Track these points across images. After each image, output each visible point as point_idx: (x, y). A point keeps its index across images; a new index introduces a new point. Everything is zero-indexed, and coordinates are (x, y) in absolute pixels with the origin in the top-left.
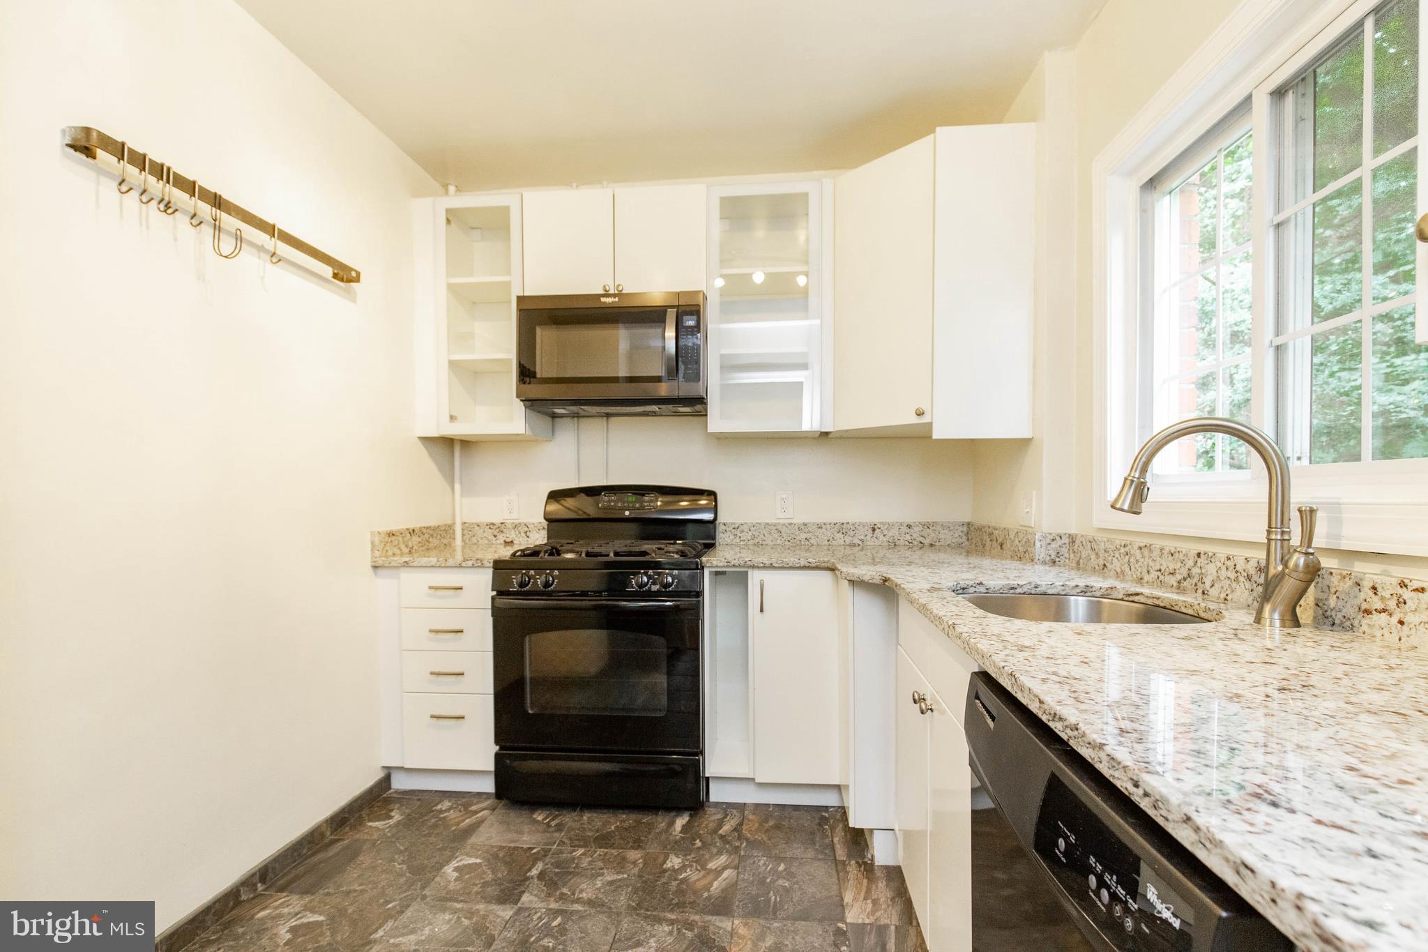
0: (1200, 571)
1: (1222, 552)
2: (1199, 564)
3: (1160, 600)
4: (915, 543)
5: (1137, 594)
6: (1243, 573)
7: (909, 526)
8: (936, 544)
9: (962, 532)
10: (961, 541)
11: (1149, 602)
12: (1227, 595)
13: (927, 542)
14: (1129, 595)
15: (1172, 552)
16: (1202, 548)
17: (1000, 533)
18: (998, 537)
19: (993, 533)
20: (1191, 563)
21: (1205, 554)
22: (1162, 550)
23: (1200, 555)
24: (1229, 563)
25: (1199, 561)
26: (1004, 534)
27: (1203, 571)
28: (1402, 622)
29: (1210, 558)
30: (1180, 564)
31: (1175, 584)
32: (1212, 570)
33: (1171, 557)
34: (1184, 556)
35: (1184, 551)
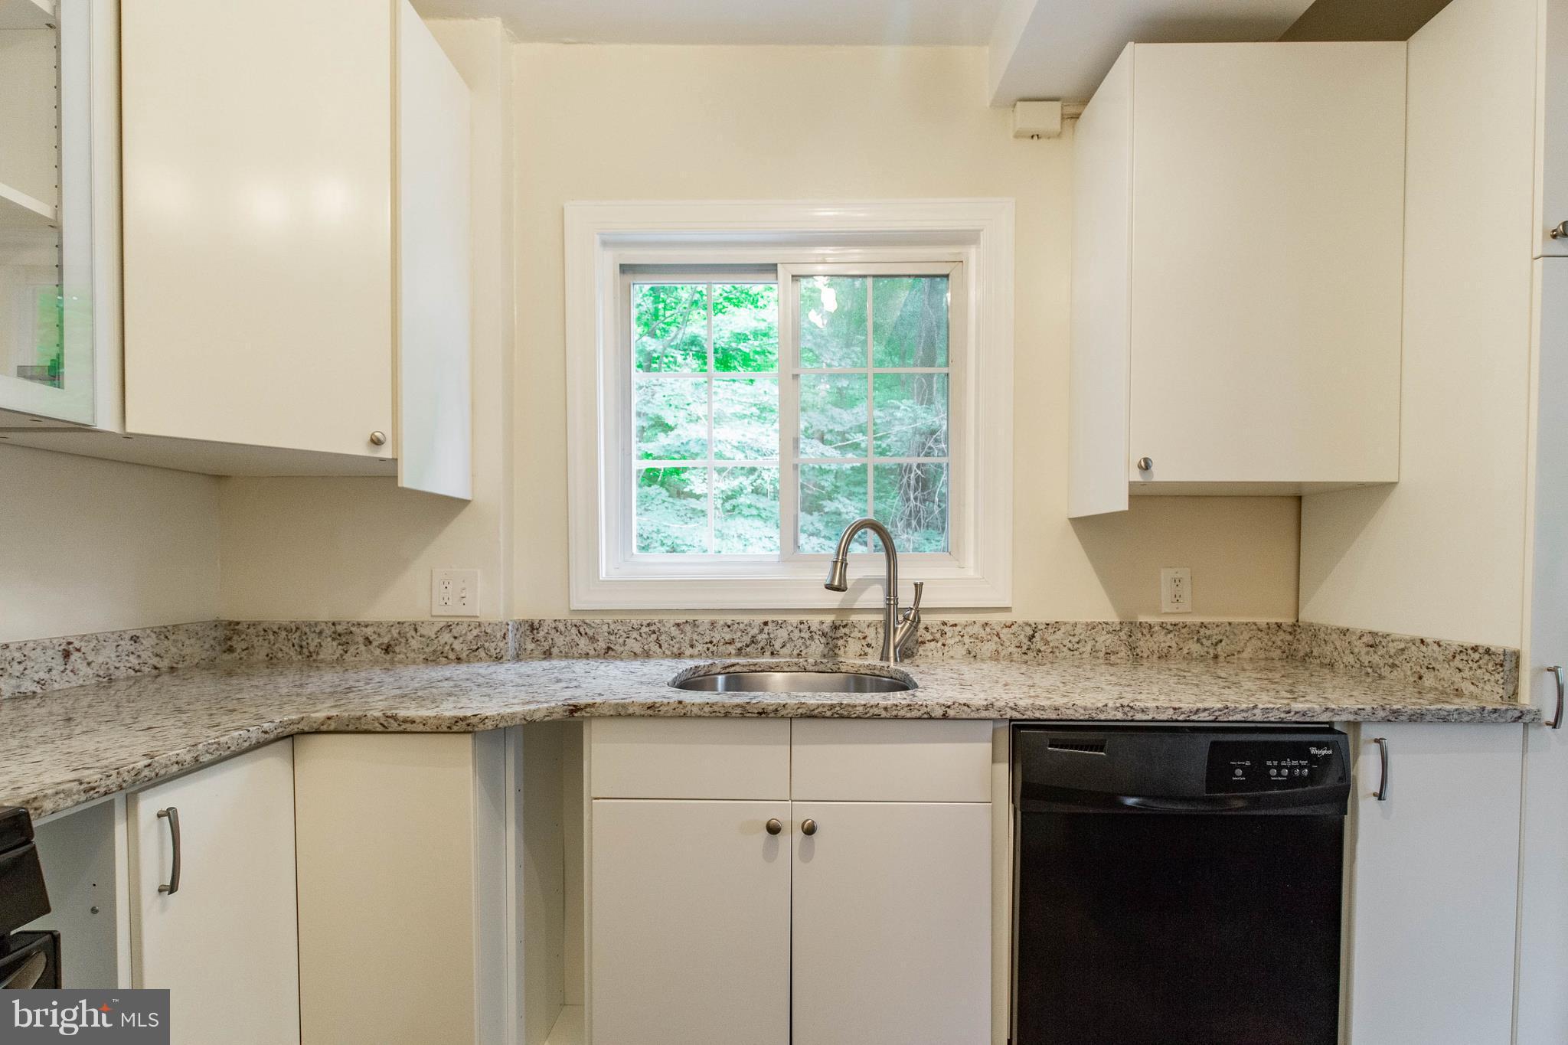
0: (767, 637)
1: (794, 619)
2: (766, 631)
3: (757, 666)
4: (146, 669)
5: (733, 665)
6: (818, 632)
7: (135, 639)
8: (180, 666)
9: (214, 639)
10: (213, 654)
12: (801, 651)
13: (164, 664)
14: (726, 668)
15: (729, 624)
16: (769, 618)
17: (383, 631)
18: (375, 636)
19: (351, 632)
20: (756, 631)
21: (773, 622)
22: (713, 624)
23: (766, 623)
24: (802, 626)
25: (766, 628)
26: (397, 631)
27: (772, 636)
28: (944, 645)
29: (780, 625)
30: (739, 634)
31: (733, 652)
32: (783, 634)
33: (726, 629)
34: (746, 625)
35: (746, 622)
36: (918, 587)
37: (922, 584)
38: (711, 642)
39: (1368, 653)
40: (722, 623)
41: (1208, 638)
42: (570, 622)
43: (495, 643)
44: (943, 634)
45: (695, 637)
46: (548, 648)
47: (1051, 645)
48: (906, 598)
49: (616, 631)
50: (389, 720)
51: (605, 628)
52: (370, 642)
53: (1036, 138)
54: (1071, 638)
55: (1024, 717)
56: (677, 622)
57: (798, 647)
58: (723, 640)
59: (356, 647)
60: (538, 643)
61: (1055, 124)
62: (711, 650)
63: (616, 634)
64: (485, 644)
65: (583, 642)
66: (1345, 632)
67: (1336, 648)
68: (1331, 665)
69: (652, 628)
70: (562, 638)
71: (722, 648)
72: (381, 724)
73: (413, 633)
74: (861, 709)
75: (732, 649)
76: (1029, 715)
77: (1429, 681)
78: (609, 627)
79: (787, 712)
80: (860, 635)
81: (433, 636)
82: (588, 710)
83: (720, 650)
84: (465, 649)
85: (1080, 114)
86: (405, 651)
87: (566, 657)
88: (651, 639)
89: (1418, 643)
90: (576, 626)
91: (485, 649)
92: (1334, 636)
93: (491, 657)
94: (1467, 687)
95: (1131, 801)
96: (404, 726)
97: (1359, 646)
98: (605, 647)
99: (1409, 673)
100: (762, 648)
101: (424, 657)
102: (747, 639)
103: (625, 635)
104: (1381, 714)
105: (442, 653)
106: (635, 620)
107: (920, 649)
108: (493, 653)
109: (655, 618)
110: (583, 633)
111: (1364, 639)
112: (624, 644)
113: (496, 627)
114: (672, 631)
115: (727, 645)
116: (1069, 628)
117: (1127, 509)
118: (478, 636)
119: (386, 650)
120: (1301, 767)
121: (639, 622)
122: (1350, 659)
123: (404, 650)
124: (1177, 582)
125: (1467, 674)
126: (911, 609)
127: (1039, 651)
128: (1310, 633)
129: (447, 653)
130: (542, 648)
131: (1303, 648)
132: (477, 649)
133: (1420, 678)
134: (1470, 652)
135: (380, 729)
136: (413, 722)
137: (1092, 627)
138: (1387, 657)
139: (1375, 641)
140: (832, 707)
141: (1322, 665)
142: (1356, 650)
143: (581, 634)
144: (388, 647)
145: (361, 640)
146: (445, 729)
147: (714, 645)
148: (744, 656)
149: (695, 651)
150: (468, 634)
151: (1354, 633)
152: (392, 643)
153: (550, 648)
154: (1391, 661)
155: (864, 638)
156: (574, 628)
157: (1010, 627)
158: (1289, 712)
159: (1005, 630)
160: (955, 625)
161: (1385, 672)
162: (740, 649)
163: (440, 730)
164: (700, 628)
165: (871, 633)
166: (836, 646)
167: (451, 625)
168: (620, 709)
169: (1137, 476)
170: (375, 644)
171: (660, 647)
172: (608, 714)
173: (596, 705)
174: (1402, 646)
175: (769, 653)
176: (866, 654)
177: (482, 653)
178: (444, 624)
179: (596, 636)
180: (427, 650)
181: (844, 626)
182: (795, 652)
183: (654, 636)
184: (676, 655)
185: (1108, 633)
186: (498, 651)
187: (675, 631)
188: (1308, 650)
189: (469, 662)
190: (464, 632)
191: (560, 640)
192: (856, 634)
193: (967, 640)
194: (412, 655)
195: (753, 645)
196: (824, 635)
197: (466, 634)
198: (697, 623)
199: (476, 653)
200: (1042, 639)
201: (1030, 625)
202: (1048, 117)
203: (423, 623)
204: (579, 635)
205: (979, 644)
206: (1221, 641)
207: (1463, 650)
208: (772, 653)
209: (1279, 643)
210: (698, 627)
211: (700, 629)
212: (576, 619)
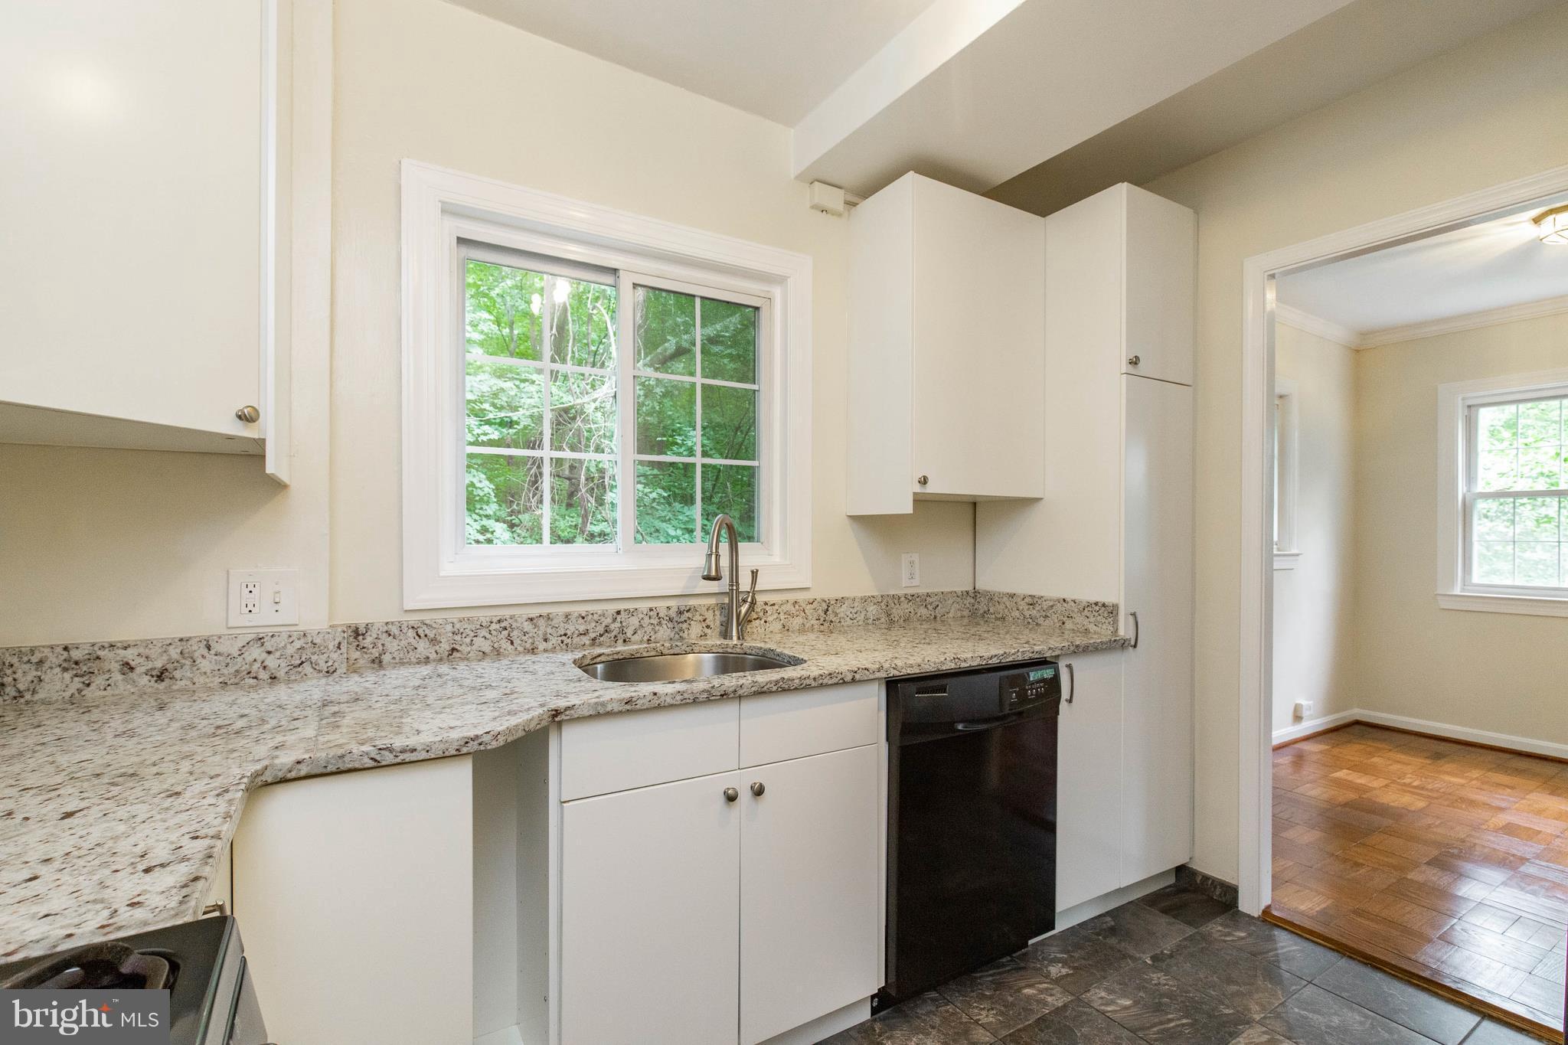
0: (620, 625)
1: (644, 607)
2: (619, 620)
5: (600, 656)
6: (665, 618)
11: (610, 658)
15: (583, 615)
16: (621, 606)
17: (154, 652)
18: (141, 660)
19: (98, 658)
20: (609, 620)
21: (625, 610)
22: (567, 616)
23: (618, 613)
24: (652, 613)
25: (619, 617)
26: (179, 651)
27: (624, 624)
28: (766, 622)
29: (631, 613)
30: (594, 624)
31: (588, 642)
32: (634, 622)
33: (581, 620)
34: (600, 616)
35: (600, 612)
36: (754, 574)
37: (757, 571)
38: (565, 635)
39: (1028, 609)
40: (576, 614)
41: (931, 604)
42: (405, 624)
43: (326, 655)
44: (765, 612)
45: (549, 630)
46: (377, 655)
47: (839, 616)
48: (745, 584)
49: (461, 630)
50: (382, 752)
51: (449, 628)
52: (132, 669)
53: (824, 212)
54: (851, 609)
55: (902, 674)
56: (531, 616)
57: (648, 633)
58: (577, 632)
59: (107, 676)
60: (365, 650)
61: (840, 206)
62: (565, 642)
63: (462, 633)
64: (312, 657)
65: (423, 647)
66: (1012, 596)
67: (1007, 607)
68: (1003, 618)
69: (503, 624)
70: (395, 643)
71: (576, 640)
72: (372, 759)
73: (205, 652)
74: (797, 681)
75: (586, 640)
76: (904, 672)
77: (1069, 625)
78: (453, 626)
79: (743, 691)
80: (701, 618)
81: (235, 653)
82: (567, 713)
83: (574, 642)
84: (283, 665)
85: (858, 204)
86: (191, 675)
87: (402, 664)
88: (502, 636)
89: (1062, 600)
90: (413, 627)
91: (311, 663)
92: (1005, 599)
93: (320, 671)
94: (1092, 628)
95: (960, 727)
96: (402, 757)
97: (1023, 605)
98: (448, 648)
99: (1056, 621)
100: (616, 636)
101: (221, 680)
102: (601, 629)
103: (472, 634)
104: (1072, 648)
105: (249, 673)
106: (484, 616)
107: (748, 626)
108: (323, 667)
109: (506, 613)
110: (422, 635)
111: (1026, 600)
112: (472, 643)
113: (327, 636)
114: (525, 626)
115: (581, 637)
116: (850, 601)
117: (912, 512)
118: (302, 648)
119: (158, 677)
120: (1041, 687)
121: (488, 619)
122: (1017, 614)
123: (189, 674)
124: (912, 563)
125: (1092, 619)
126: (749, 592)
127: (832, 622)
128: (987, 597)
129: (257, 672)
130: (368, 656)
131: (982, 608)
132: (301, 664)
133: (1063, 623)
134: (1093, 606)
135: (374, 764)
136: (413, 750)
137: (864, 600)
138: (1042, 611)
139: (1033, 602)
140: (777, 682)
141: (997, 619)
142: (1021, 608)
143: (420, 636)
144: (162, 673)
145: (115, 667)
146: (455, 753)
147: (569, 637)
148: (598, 646)
149: (549, 645)
150: (288, 646)
151: (1019, 596)
152: (170, 666)
153: (381, 655)
154: (1044, 613)
155: (704, 620)
156: (411, 630)
157: (812, 604)
158: (1033, 652)
159: (809, 606)
160: (774, 605)
161: (1041, 621)
162: (594, 640)
163: (447, 754)
164: (555, 621)
165: (709, 615)
166: (681, 630)
167: (263, 638)
168: (599, 708)
169: (918, 489)
170: (139, 670)
171: (512, 643)
172: (587, 714)
173: (576, 707)
174: (1051, 604)
175: (622, 640)
176: (706, 635)
177: (307, 668)
178: (254, 636)
179: (438, 638)
180: (225, 671)
181: (688, 611)
182: (645, 638)
183: (505, 633)
184: (529, 651)
185: (875, 604)
186: (330, 664)
187: (528, 626)
188: (986, 609)
189: (289, 682)
190: (283, 644)
191: (392, 645)
192: (698, 617)
193: (782, 616)
194: (201, 680)
195: (606, 634)
196: (671, 620)
197: (284, 647)
198: (551, 616)
199: (300, 669)
200: (833, 612)
201: (825, 602)
202: (835, 199)
203: (220, 638)
204: (417, 637)
205: (791, 619)
206: (938, 606)
207: (1089, 605)
208: (625, 641)
209: (968, 605)
210: (552, 620)
211: (555, 623)
212: (414, 618)
